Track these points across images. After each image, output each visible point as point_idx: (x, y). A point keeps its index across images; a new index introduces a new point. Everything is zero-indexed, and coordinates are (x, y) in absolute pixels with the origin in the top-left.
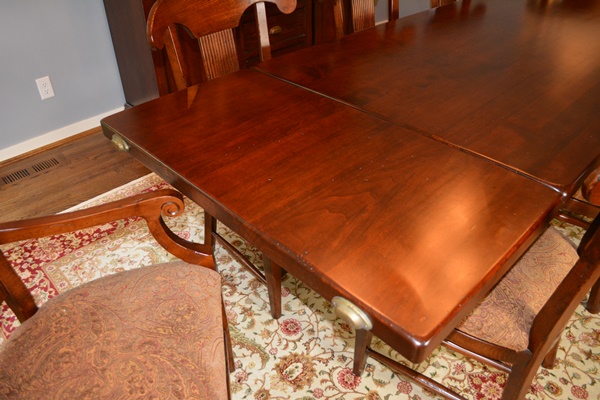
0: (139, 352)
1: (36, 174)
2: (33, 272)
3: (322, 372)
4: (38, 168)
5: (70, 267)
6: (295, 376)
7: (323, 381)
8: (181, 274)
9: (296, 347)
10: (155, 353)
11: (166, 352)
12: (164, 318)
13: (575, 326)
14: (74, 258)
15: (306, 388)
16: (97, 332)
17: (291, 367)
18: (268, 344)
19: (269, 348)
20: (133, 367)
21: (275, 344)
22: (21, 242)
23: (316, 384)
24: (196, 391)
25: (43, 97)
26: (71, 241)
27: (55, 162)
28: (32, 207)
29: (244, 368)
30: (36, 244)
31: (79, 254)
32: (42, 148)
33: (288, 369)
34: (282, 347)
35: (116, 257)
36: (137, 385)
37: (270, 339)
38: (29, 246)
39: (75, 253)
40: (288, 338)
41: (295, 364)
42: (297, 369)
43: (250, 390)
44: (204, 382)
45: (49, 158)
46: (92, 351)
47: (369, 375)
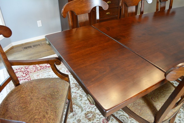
0: (40, 100)
1: (33, 47)
2: (26, 75)
3: (98, 118)
4: (34, 46)
5: (36, 75)
6: (89, 117)
7: (97, 121)
8: (58, 81)
9: (92, 109)
10: (44, 101)
11: (47, 101)
12: (50, 93)
13: (183, 120)
14: (38, 73)
15: (92, 121)
16: (32, 93)
17: (89, 115)
18: (84, 107)
19: (84, 108)
20: (38, 104)
21: (86, 107)
22: (25, 66)
23: (95, 121)
24: (52, 113)
25: (39, 26)
26: (38, 68)
27: (39, 45)
28: (30, 57)
29: (76, 112)
30: (29, 67)
31: (39, 72)
32: (37, 40)
33: (88, 115)
34: (88, 108)
35: (49, 74)
36: (37, 109)
37: (85, 105)
38: (27, 67)
39: (38, 71)
40: (91, 106)
41: (90, 114)
42: (90, 116)
43: (76, 119)
44: (55, 112)
45: (38, 43)
46: (29, 98)
47: (111, 122)
